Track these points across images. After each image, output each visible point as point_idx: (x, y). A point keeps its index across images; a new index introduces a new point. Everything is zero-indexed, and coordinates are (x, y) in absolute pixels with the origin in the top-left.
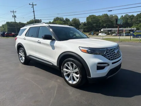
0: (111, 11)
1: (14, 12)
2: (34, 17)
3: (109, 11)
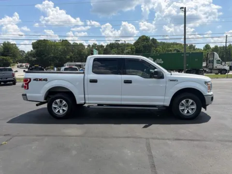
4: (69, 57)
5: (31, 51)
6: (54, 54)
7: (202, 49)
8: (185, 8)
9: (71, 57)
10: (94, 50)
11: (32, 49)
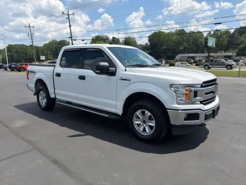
0: (220, 23)
1: (30, 27)
2: (70, 36)
3: (215, 24)
4: (182, 48)
6: (166, 46)
9: (185, 48)
10: (210, 37)
11: (148, 42)
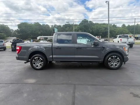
4: (40, 33)
5: (17, 29)
6: (31, 31)
7: (121, 27)
8: (109, 2)
10: (55, 28)
11: (18, 28)
